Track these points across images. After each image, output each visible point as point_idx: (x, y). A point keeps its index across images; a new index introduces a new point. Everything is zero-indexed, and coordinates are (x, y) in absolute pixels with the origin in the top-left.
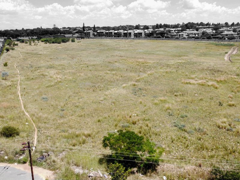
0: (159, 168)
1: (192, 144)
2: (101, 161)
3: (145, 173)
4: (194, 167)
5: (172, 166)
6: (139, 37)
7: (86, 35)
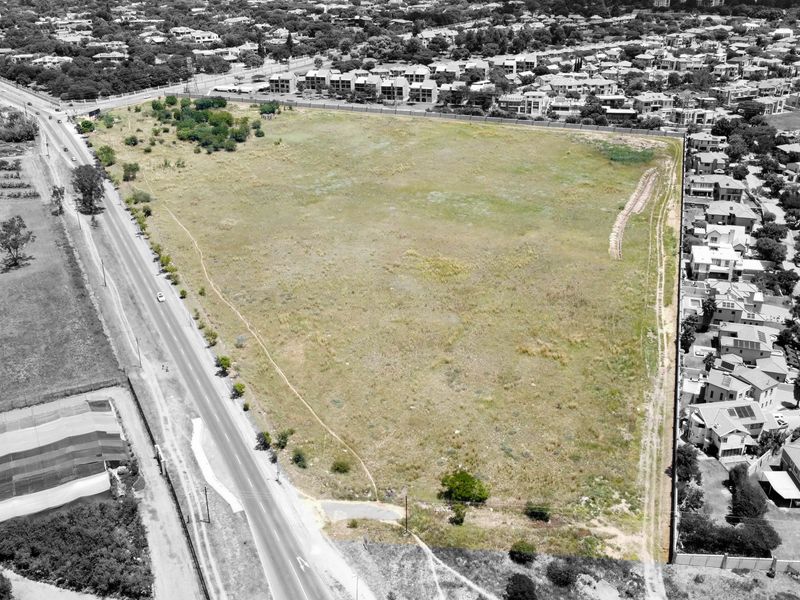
0: (487, 502)
1: (517, 473)
2: (439, 496)
3: (477, 506)
4: (514, 499)
5: (497, 499)
6: (424, 100)
7: (277, 86)
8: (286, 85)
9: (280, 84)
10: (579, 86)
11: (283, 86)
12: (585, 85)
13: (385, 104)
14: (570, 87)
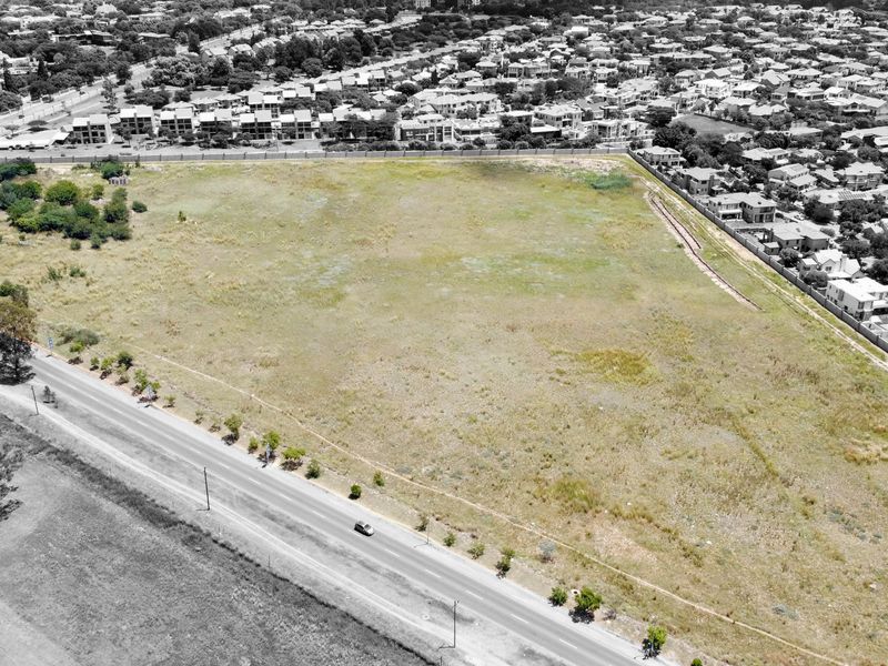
6: (301, 136)
7: (85, 134)
8: (99, 132)
9: (90, 131)
10: (463, 104)
11: (95, 134)
12: (468, 102)
13: (255, 146)
14: (454, 106)
